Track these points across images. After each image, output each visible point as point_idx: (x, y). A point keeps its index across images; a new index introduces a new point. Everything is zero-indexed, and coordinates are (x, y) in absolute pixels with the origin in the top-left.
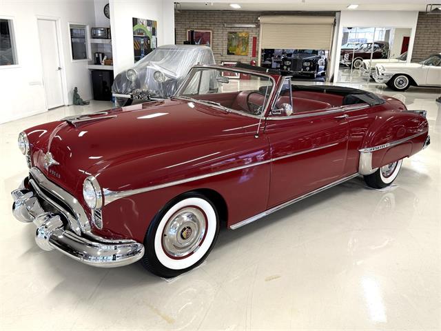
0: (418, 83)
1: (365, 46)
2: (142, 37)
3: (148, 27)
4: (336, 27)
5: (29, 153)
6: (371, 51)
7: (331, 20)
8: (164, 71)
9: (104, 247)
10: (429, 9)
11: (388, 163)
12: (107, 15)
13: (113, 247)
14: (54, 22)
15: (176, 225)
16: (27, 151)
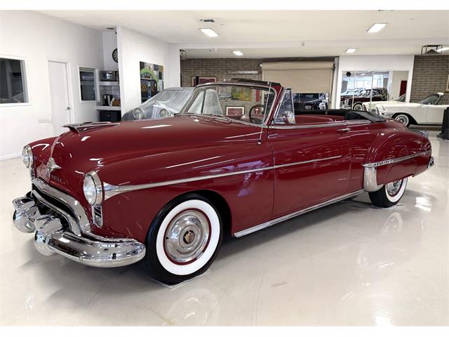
0: (418, 122)
1: (364, 92)
2: (149, 81)
3: (154, 72)
4: (335, 71)
5: (33, 166)
6: (371, 96)
7: (330, 65)
8: (169, 109)
9: (105, 246)
10: (424, 52)
11: (393, 181)
12: (115, 59)
13: (113, 245)
14: (64, 65)
15: (178, 228)
16: (31, 164)
